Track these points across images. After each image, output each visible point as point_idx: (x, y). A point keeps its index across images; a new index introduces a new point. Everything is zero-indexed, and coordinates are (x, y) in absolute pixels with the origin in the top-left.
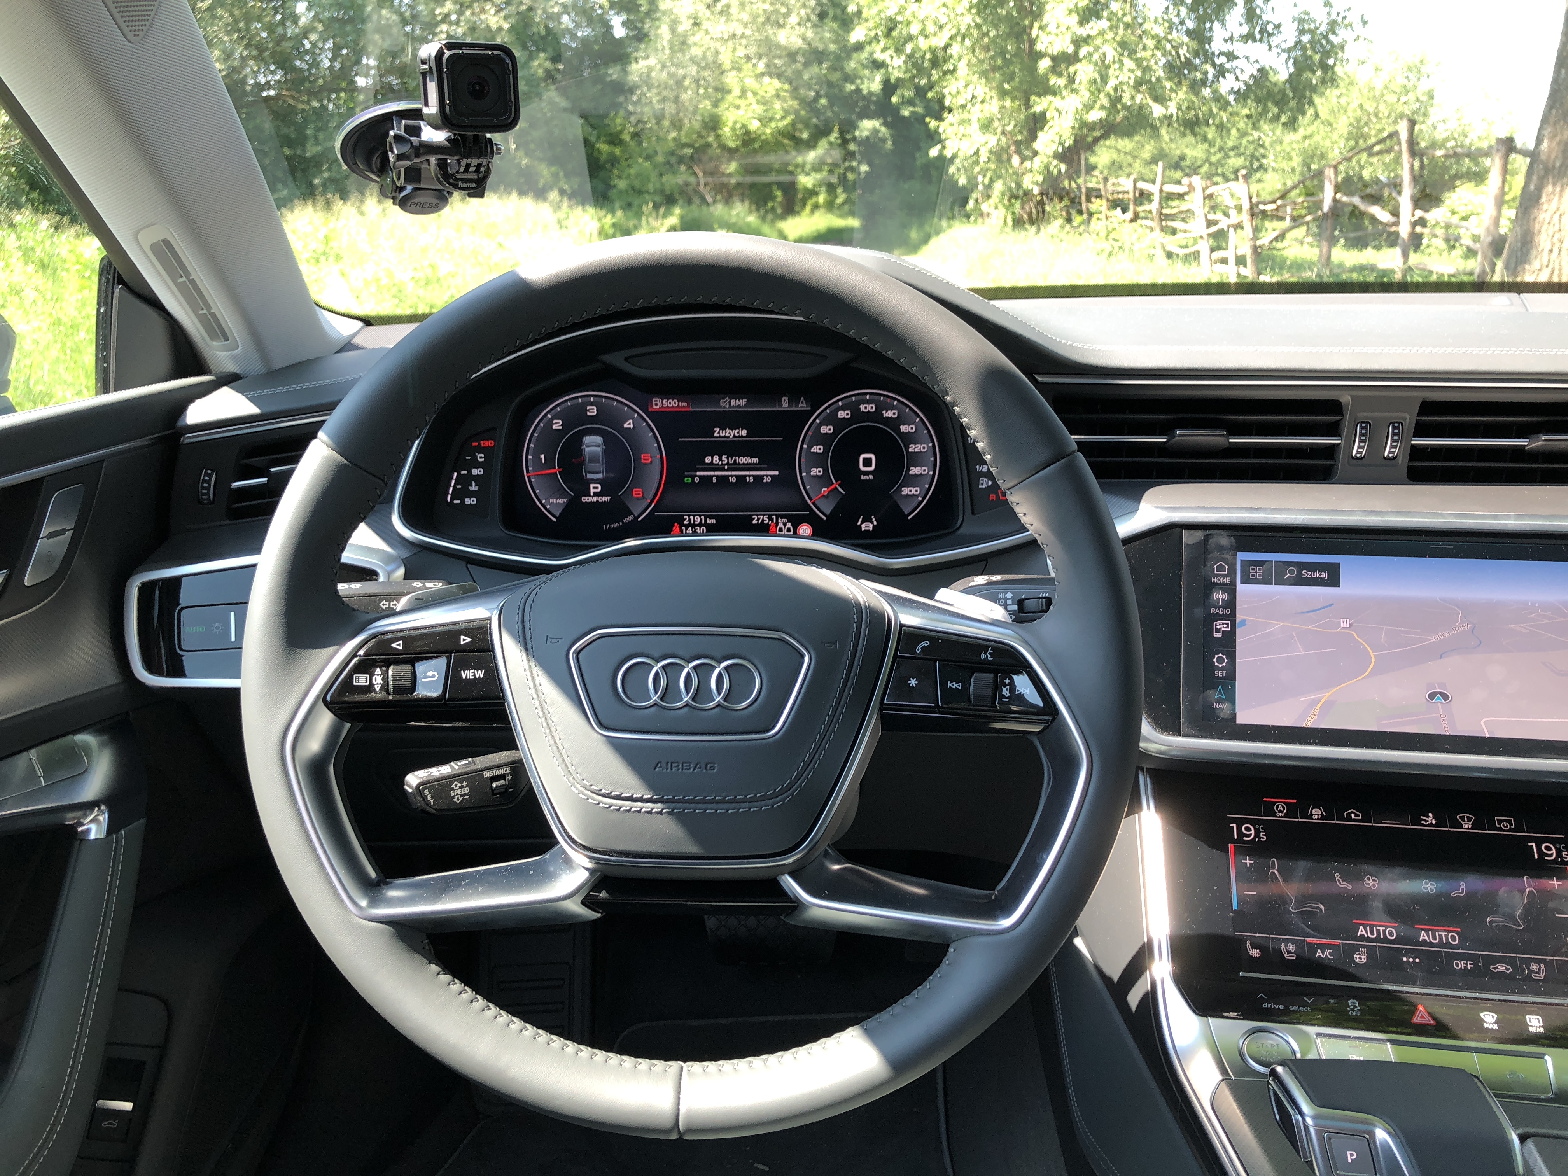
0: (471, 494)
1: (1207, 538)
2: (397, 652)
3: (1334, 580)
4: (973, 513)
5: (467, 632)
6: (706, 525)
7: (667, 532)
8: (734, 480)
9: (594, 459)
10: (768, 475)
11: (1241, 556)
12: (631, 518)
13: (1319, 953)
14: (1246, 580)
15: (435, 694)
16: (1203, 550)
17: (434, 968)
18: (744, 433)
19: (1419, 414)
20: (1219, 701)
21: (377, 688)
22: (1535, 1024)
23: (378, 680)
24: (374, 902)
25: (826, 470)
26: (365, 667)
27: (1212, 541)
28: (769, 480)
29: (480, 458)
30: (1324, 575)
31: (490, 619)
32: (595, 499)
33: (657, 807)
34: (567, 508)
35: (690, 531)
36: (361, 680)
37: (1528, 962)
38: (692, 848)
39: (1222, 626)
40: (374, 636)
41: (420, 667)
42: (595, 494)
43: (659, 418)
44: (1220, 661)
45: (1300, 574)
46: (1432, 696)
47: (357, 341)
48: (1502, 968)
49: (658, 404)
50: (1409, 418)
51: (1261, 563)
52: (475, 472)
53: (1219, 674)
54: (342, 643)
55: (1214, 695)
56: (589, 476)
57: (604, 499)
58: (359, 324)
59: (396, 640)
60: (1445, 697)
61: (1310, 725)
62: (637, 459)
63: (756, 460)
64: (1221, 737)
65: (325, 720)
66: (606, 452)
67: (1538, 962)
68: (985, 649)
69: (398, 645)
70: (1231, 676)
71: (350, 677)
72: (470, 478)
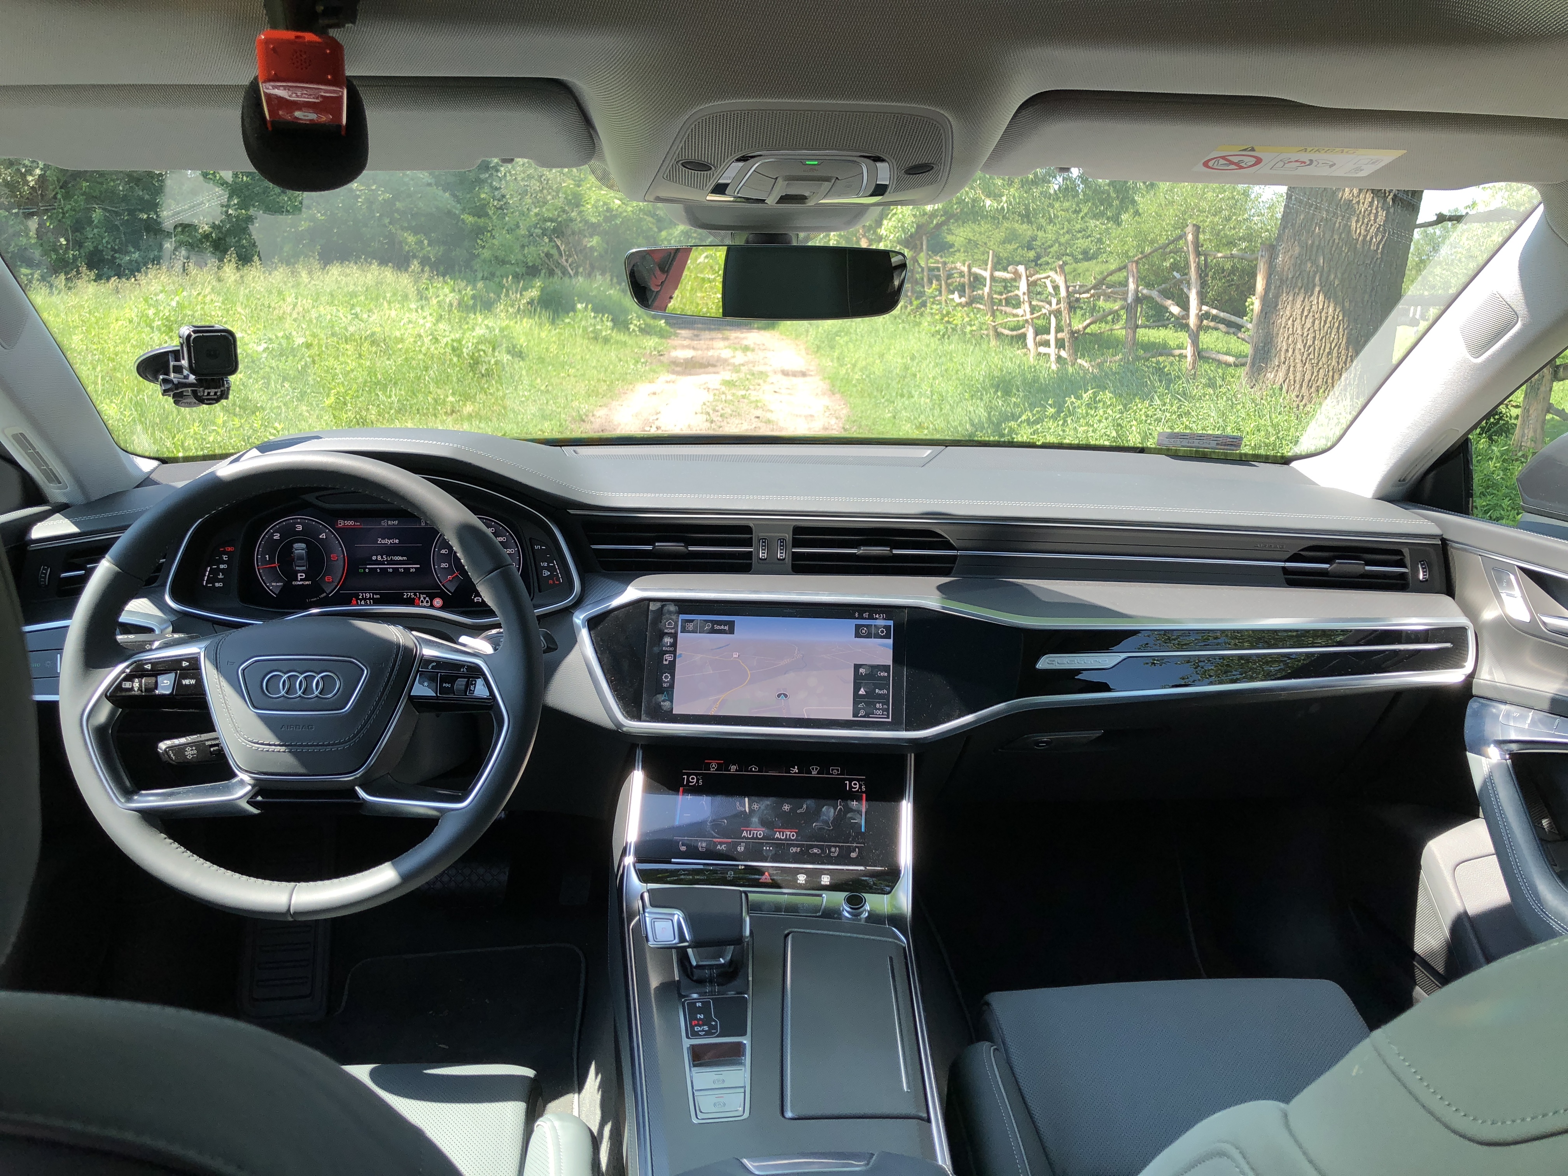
0: (219, 581)
1: (663, 606)
2: (147, 670)
3: (731, 631)
4: (540, 591)
5: (186, 660)
6: (373, 599)
7: (349, 603)
8: (391, 570)
9: (300, 558)
10: (413, 567)
11: (682, 617)
12: (324, 594)
13: (719, 847)
14: (684, 630)
15: (168, 692)
16: (660, 612)
17: (163, 835)
18: (397, 541)
19: (794, 534)
20: (664, 701)
21: (136, 689)
22: (826, 880)
23: (136, 685)
24: (129, 800)
25: (450, 565)
26: (129, 678)
27: (666, 608)
28: (414, 570)
29: (225, 558)
30: (726, 628)
31: (199, 653)
32: (301, 583)
33: (283, 749)
34: (283, 589)
35: (363, 602)
36: (127, 685)
37: (830, 847)
38: (302, 770)
39: (668, 657)
40: (135, 662)
41: (160, 678)
42: (301, 580)
43: (341, 531)
44: (666, 678)
45: (713, 627)
46: (779, 696)
47: (153, 476)
48: (815, 851)
49: (341, 523)
50: (788, 536)
51: (692, 621)
52: (222, 566)
53: (665, 685)
54: (115, 665)
55: (660, 697)
56: (297, 568)
57: (307, 583)
58: (155, 463)
59: (147, 664)
60: (786, 696)
61: (713, 714)
62: (329, 558)
63: (405, 558)
64: (663, 721)
65: (107, 708)
66: (308, 553)
67: (835, 847)
68: (463, 666)
69: (148, 667)
70: (672, 686)
71: (120, 683)
72: (218, 569)
